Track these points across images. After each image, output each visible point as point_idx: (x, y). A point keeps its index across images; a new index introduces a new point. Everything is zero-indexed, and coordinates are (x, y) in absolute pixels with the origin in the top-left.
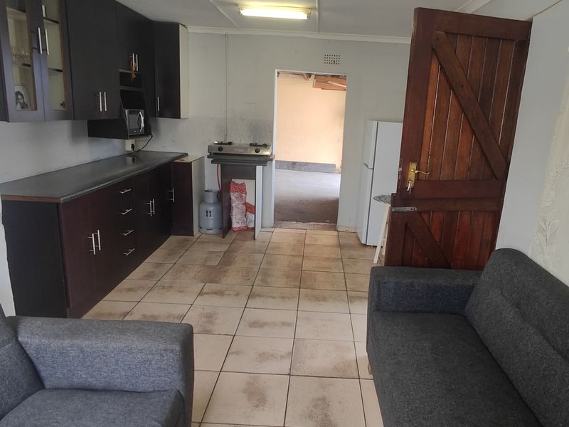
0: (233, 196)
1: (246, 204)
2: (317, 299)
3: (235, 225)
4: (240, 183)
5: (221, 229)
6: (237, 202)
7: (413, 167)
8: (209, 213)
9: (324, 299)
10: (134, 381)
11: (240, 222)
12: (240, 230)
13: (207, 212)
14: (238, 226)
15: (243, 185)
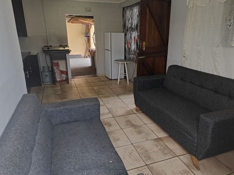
0: (55, 68)
1: (60, 70)
2: (106, 97)
3: (58, 79)
4: (56, 62)
5: (52, 82)
6: (57, 70)
7: (144, 43)
8: (47, 76)
9: (109, 97)
10: (84, 117)
11: (60, 78)
12: (60, 81)
13: (46, 75)
14: (59, 79)
15: (58, 63)
